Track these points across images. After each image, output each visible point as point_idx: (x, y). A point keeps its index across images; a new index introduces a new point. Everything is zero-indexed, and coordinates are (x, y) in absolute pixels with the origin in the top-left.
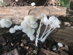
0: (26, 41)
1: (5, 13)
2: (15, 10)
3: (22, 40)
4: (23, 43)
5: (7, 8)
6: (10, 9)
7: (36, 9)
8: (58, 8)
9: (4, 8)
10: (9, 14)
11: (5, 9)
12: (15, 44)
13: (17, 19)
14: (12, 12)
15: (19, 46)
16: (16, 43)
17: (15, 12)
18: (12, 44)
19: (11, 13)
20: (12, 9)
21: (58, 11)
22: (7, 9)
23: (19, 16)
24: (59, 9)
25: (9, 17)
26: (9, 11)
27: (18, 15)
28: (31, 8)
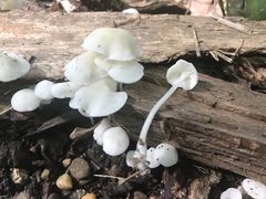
0: (87, 167)
1: (11, 35)
2: (53, 23)
3: (66, 162)
4: (69, 174)
5: (21, 17)
6: (32, 19)
7: (141, 25)
8: (235, 22)
9: (9, 17)
10: (27, 37)
11: (15, 18)
12: (30, 174)
13: (55, 60)
14: (39, 32)
15: (46, 187)
16: (37, 173)
17: (53, 33)
18: (16, 176)
19: (33, 35)
20: (43, 19)
21: (234, 33)
22: (21, 21)
23: (65, 47)
24: (239, 26)
25: (26, 49)
26: (26, 29)
27: (61, 43)
28: (120, 18)
